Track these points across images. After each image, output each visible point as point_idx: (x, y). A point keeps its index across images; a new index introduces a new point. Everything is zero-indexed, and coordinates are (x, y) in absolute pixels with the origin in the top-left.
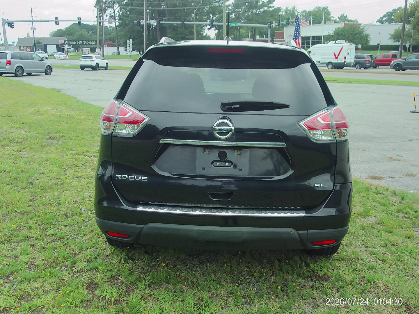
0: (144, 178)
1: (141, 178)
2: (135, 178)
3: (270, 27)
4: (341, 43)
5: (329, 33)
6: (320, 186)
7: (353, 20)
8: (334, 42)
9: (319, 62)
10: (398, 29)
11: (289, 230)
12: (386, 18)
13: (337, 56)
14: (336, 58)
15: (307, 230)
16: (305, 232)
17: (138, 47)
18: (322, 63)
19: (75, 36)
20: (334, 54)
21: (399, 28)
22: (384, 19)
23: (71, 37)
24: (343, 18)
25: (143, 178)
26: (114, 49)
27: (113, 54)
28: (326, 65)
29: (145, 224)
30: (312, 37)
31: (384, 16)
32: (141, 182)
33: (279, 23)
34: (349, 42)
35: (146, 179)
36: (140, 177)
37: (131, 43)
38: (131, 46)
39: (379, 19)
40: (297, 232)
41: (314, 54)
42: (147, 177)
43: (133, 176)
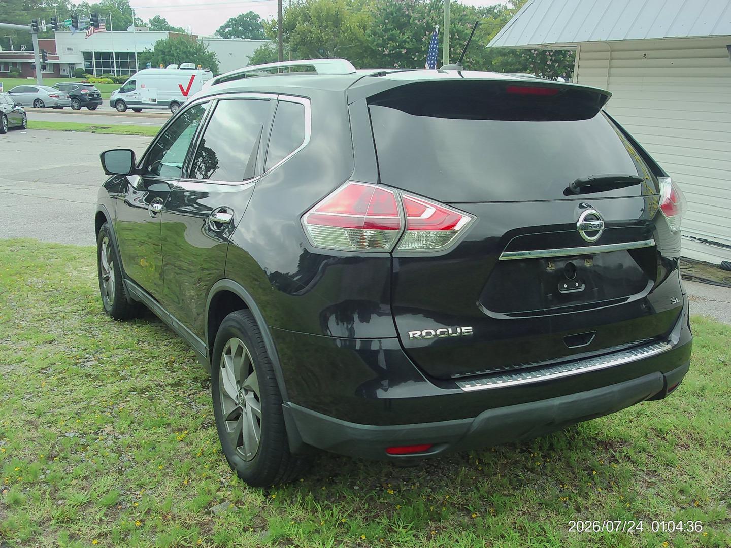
0: (467, 330)
1: (461, 329)
2: (450, 331)
3: (36, 30)
4: (189, 68)
5: (145, 48)
6: (676, 301)
7: (176, 27)
8: (177, 66)
9: (154, 100)
10: (259, 48)
12: (230, 29)
13: (185, 91)
14: (185, 94)
18: (160, 103)
20: (180, 86)
21: (261, 47)
22: (227, 30)
24: (159, 24)
25: (463, 329)
28: (167, 107)
29: (475, 414)
30: (115, 53)
31: (227, 26)
32: (462, 337)
33: (56, 24)
34: (203, 68)
35: (471, 330)
36: (459, 329)
39: (218, 29)
41: (143, 86)
42: (471, 328)
43: (445, 330)
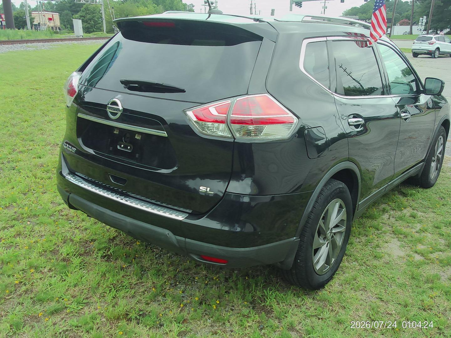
6: (206, 190)
11: (167, 232)
15: (185, 238)
16: (183, 239)
17: (435, 25)
19: (368, 14)
23: (364, 15)
26: (407, 28)
27: (405, 34)
37: (425, 21)
38: (424, 24)
40: (175, 237)
